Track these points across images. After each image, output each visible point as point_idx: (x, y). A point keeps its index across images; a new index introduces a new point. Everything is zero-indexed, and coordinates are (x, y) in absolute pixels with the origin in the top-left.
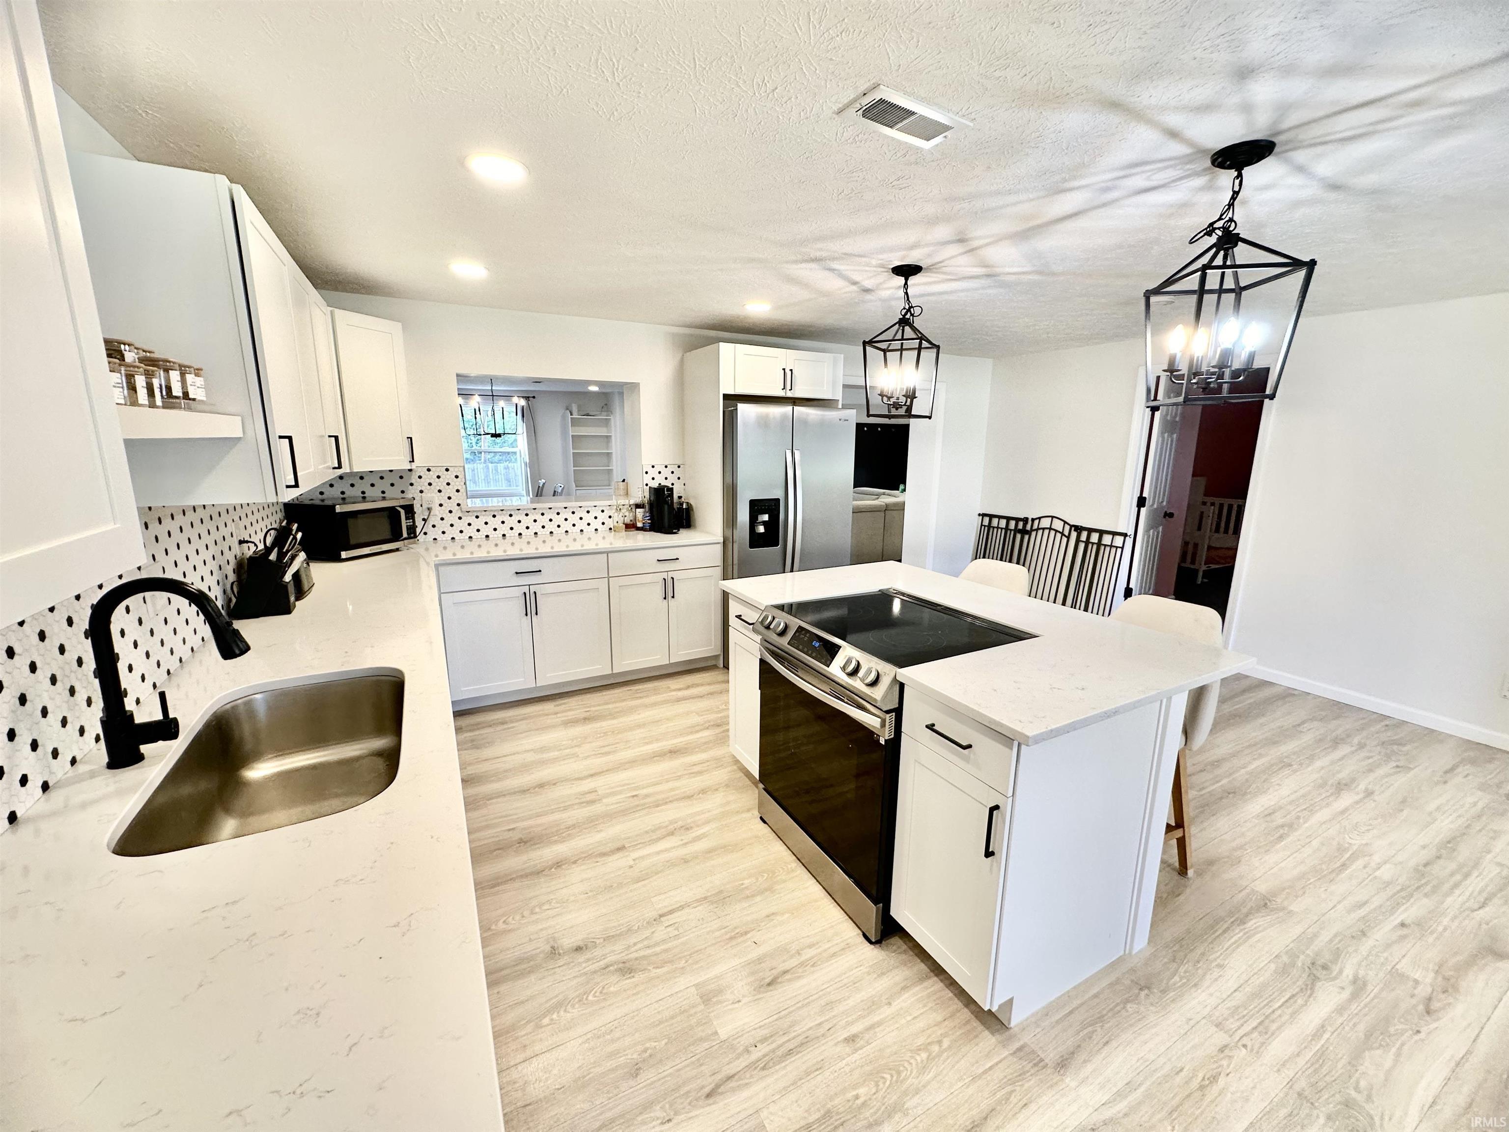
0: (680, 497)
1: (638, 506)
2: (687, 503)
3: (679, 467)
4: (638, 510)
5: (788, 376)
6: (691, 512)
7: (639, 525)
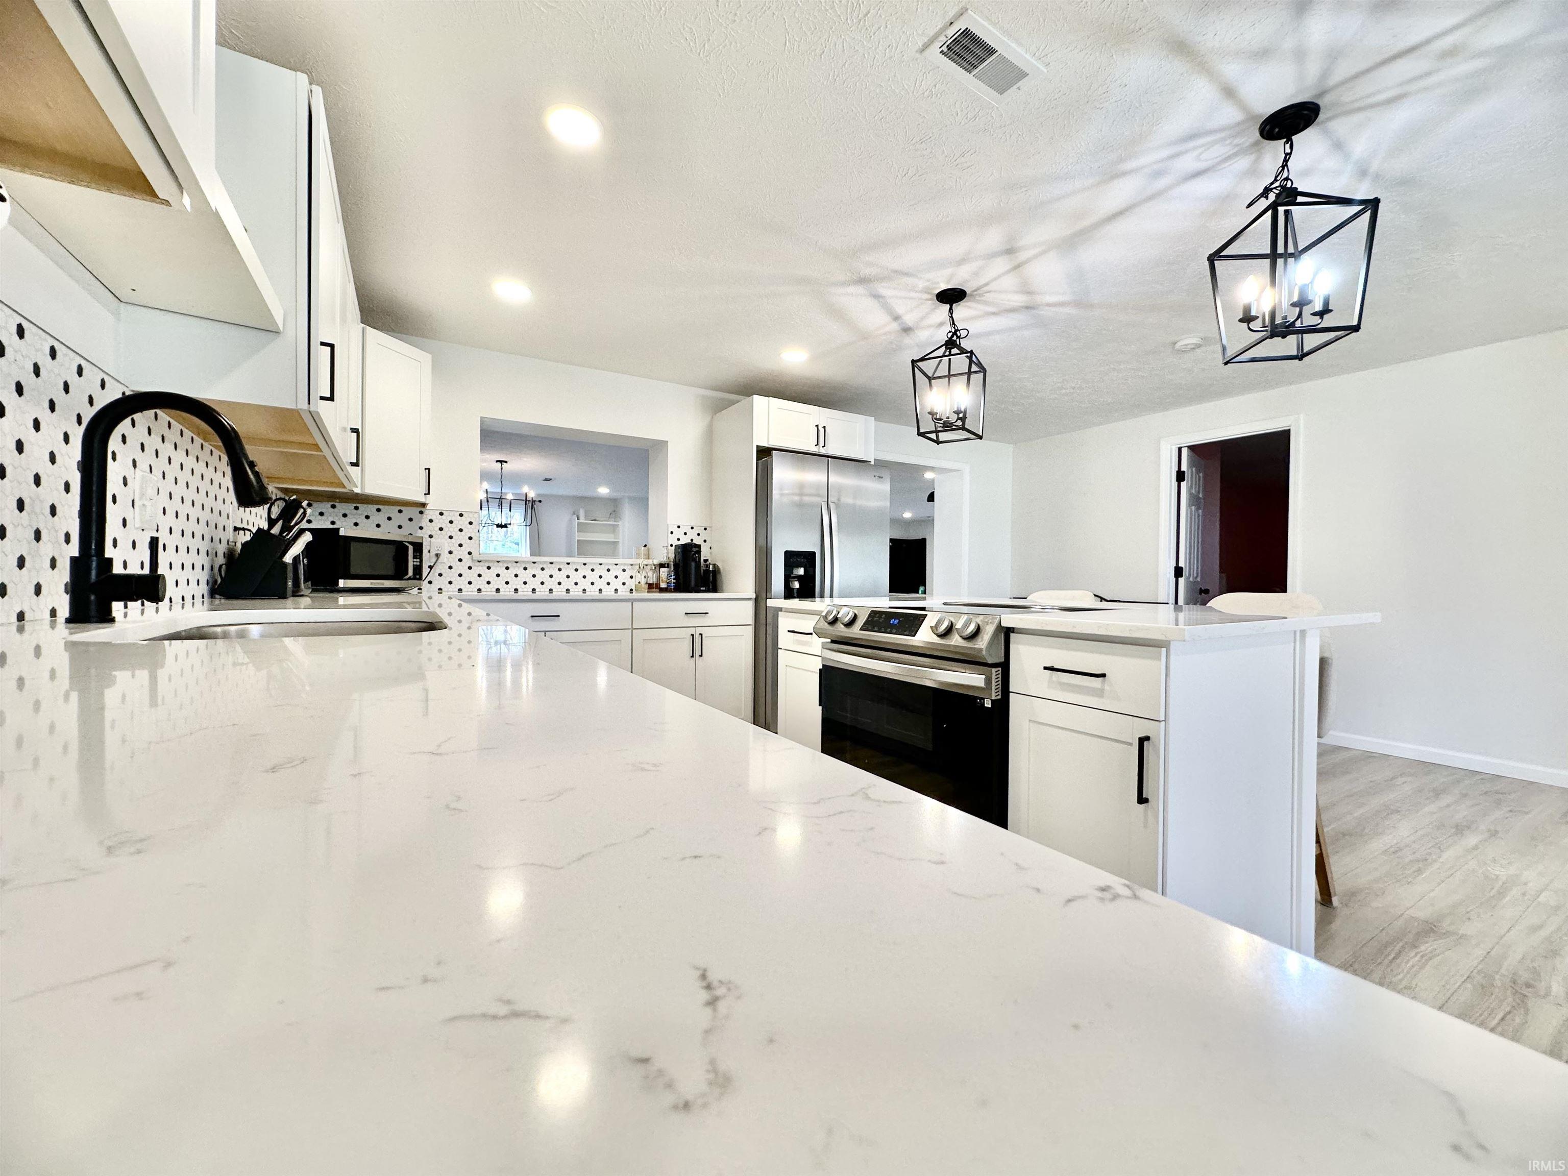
0: (706, 561)
1: (662, 565)
2: (714, 565)
3: (705, 529)
4: (662, 570)
5: (821, 433)
6: (718, 576)
7: (663, 585)
